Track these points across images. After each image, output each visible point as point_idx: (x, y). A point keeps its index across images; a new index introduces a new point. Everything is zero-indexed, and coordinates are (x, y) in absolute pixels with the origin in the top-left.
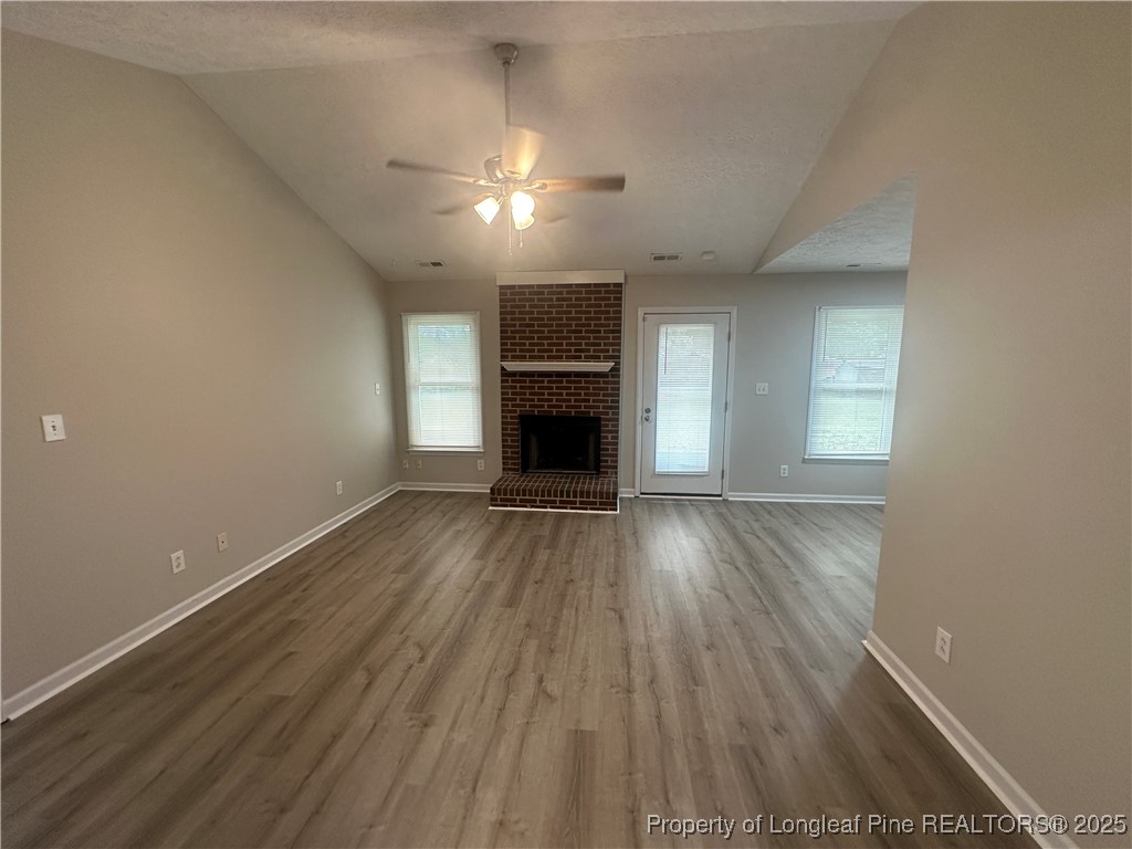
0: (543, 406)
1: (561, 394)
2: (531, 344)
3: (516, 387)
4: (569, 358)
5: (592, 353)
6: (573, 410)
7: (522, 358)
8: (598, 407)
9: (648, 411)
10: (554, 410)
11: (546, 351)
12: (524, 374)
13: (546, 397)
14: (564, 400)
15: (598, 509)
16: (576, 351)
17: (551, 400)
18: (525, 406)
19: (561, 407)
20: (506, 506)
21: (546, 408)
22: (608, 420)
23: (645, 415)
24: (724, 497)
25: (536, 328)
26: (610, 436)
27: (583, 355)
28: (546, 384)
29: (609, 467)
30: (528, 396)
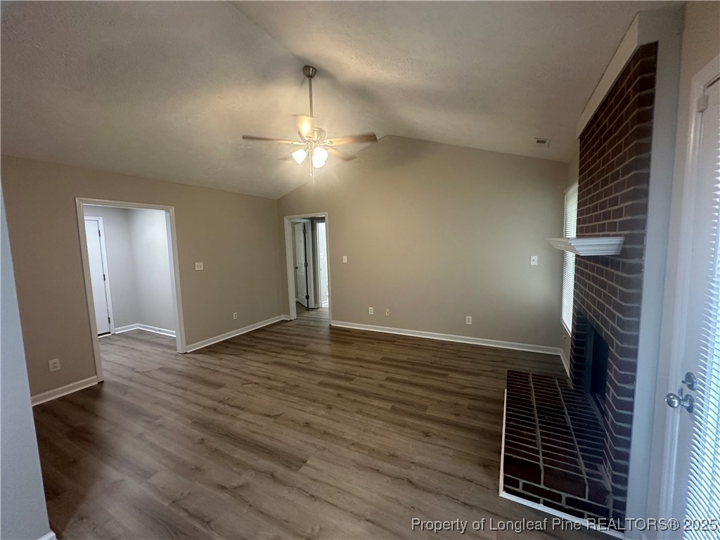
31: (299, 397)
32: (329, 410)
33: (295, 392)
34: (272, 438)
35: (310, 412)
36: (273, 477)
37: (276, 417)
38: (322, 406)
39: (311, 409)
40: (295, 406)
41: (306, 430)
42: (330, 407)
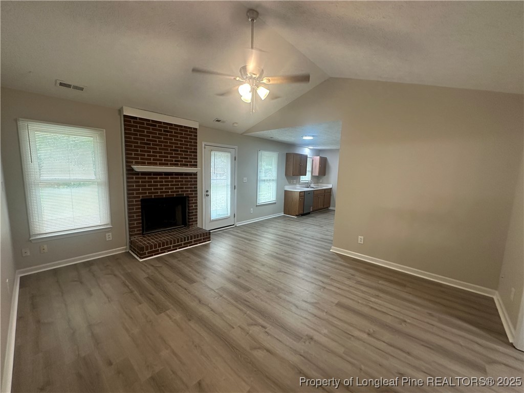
0: (157, 193)
1: (168, 185)
2: (148, 156)
3: (139, 182)
4: (172, 165)
5: (184, 163)
6: (175, 194)
7: (143, 164)
8: (188, 191)
9: (207, 191)
10: (164, 194)
11: (158, 160)
12: (144, 173)
13: (159, 187)
14: (170, 189)
15: (202, 242)
16: (176, 161)
17: (162, 189)
18: (146, 193)
19: (168, 192)
20: (152, 256)
21: (159, 194)
22: (192, 197)
23: (206, 193)
24: (235, 225)
25: (151, 146)
26: (194, 205)
27: (179, 163)
28: (158, 180)
29: (194, 221)
30: (147, 187)
31: (267, 281)
32: (250, 270)
33: (269, 285)
34: (280, 263)
35: (260, 270)
36: (277, 253)
37: (280, 271)
38: (253, 273)
39: (259, 272)
40: (270, 276)
41: (264, 263)
42: (248, 271)
